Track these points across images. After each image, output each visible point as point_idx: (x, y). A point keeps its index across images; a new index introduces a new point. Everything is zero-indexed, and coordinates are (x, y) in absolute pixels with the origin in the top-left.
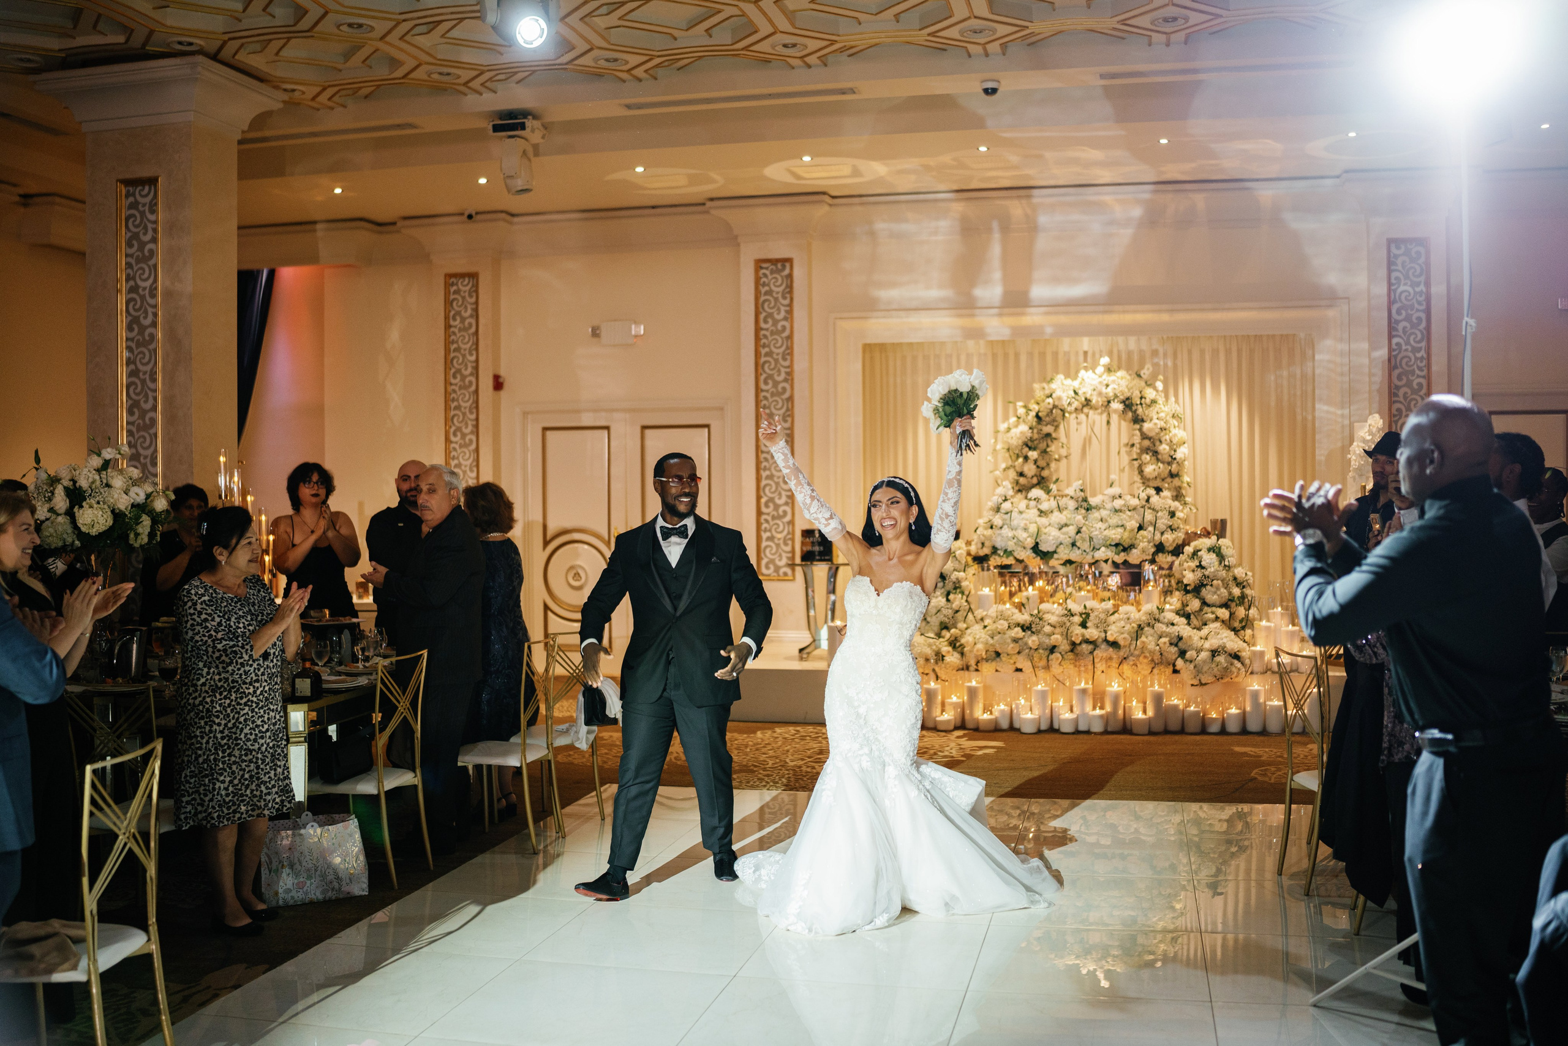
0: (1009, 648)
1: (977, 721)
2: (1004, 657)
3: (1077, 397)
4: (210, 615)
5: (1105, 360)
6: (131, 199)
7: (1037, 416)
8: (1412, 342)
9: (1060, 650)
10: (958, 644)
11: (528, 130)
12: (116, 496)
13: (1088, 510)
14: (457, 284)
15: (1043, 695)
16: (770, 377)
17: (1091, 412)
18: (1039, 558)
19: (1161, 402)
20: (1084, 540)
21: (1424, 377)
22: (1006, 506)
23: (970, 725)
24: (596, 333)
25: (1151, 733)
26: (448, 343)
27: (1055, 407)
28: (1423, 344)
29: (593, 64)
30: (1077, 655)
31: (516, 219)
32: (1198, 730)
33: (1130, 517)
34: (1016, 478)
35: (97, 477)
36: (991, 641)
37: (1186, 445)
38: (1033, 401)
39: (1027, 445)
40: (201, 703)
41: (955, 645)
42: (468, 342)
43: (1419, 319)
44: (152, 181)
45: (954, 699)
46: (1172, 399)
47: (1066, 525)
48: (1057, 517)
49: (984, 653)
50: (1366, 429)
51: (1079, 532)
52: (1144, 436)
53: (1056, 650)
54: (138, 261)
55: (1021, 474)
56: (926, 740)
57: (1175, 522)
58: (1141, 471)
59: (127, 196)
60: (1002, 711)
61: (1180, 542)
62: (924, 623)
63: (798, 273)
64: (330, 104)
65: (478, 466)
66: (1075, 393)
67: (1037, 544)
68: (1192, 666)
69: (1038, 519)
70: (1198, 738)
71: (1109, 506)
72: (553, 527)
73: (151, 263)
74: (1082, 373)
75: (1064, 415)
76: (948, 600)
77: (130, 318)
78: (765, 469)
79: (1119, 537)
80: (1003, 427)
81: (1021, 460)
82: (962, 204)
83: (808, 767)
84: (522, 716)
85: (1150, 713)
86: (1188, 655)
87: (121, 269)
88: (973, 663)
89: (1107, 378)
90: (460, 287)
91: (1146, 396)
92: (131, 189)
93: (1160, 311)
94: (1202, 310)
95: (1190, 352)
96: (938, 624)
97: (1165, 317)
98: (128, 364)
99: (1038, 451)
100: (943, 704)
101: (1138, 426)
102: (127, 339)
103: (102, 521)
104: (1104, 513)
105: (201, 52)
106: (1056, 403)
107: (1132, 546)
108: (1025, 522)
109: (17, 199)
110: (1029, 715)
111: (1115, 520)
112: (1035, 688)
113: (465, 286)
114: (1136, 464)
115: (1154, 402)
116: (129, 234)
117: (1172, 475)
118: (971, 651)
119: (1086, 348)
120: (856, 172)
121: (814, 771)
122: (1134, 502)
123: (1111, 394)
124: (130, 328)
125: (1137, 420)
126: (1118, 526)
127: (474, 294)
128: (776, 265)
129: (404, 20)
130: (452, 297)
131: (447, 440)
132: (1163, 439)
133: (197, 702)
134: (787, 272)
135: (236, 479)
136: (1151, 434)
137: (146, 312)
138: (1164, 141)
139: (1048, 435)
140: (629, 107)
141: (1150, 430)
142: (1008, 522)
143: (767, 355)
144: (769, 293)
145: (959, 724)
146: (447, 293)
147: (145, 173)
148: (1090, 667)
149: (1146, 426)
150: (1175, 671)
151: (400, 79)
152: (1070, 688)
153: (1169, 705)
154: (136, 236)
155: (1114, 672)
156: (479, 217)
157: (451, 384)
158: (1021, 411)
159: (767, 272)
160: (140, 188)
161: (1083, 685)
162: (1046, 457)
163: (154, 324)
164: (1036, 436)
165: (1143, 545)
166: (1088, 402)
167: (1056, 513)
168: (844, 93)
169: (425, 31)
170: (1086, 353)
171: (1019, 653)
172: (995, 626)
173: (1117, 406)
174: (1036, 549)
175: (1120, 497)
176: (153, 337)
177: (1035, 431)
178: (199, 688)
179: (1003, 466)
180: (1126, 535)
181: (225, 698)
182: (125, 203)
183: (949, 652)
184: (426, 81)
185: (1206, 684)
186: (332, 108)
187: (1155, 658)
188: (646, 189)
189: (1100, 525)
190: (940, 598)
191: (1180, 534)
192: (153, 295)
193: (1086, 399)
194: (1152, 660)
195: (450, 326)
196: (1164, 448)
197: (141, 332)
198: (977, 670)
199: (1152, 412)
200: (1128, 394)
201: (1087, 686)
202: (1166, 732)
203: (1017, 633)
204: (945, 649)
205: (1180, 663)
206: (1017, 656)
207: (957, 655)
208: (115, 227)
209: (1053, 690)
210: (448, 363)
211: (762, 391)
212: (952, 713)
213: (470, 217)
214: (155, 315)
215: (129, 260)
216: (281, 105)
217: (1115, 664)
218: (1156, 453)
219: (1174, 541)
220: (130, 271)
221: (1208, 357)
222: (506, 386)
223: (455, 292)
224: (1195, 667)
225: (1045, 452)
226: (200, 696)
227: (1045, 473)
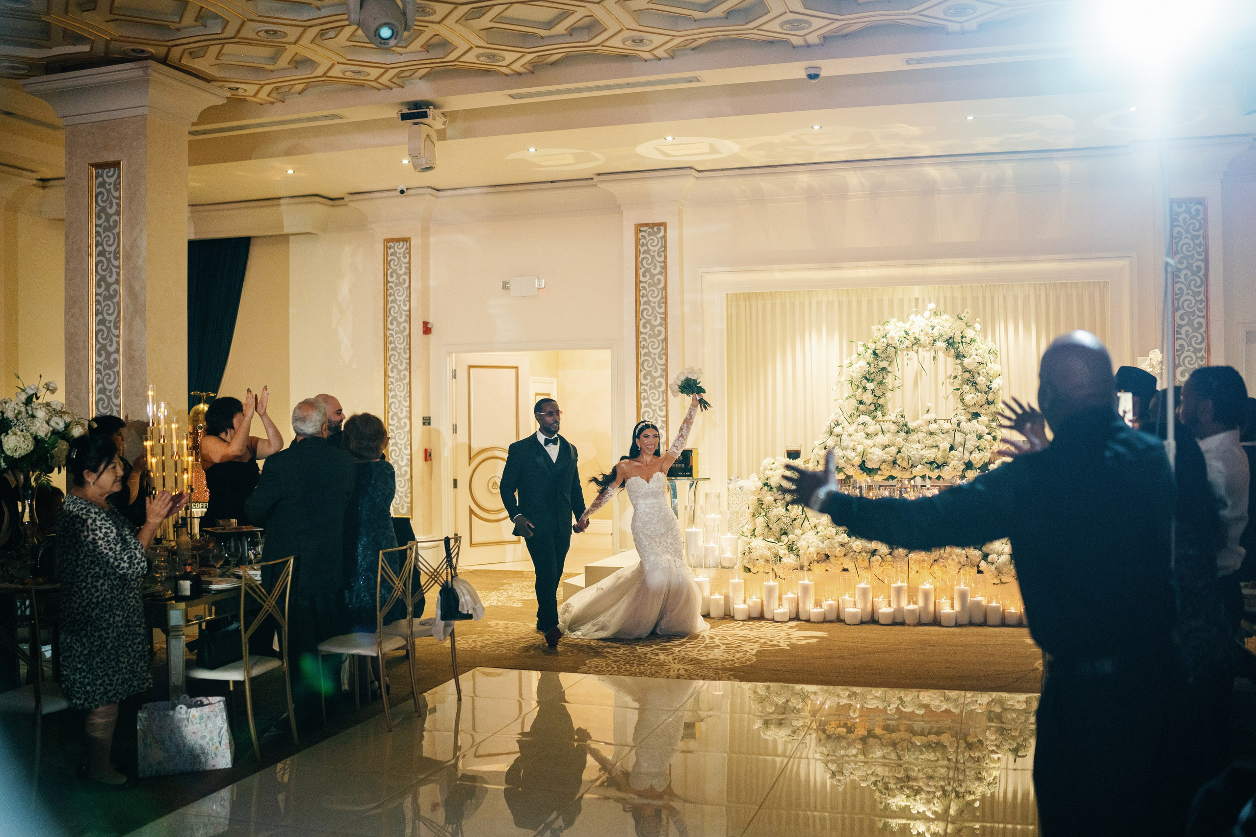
0: (837, 551)
1: (808, 612)
2: (832, 559)
3: (907, 337)
4: (109, 528)
5: (932, 306)
6: (100, 179)
7: (875, 353)
8: (1192, 286)
9: (880, 554)
10: (794, 548)
11: (430, 117)
12: (38, 425)
13: (907, 433)
14: (393, 248)
15: (864, 592)
16: (648, 322)
17: (920, 349)
18: (865, 474)
19: (978, 340)
20: (903, 459)
21: (1203, 317)
22: (838, 430)
23: (803, 616)
24: (505, 286)
25: (957, 625)
26: (386, 296)
27: (888, 345)
28: (1202, 289)
29: (475, 61)
30: (894, 557)
31: (440, 193)
32: (999, 622)
33: (943, 439)
34: (857, 405)
35: (23, 409)
36: (821, 545)
37: (1001, 377)
38: (871, 341)
39: (866, 378)
40: (103, 600)
41: (792, 548)
42: (402, 295)
43: (1199, 267)
44: (116, 165)
45: (790, 595)
46: (990, 338)
47: (889, 446)
48: (881, 439)
49: (815, 556)
50: (1148, 363)
51: (899, 452)
52: (966, 371)
53: (877, 553)
54: (105, 230)
55: (861, 402)
56: (762, 629)
57: (983, 443)
58: (962, 400)
59: (97, 177)
60: (831, 605)
61: (987, 460)
62: (767, 530)
63: (672, 234)
64: (269, 99)
65: (410, 397)
66: (907, 333)
67: (864, 462)
68: (993, 567)
69: (865, 441)
70: (997, 629)
71: (924, 430)
72: (476, 446)
73: (115, 231)
74: (912, 317)
75: (896, 352)
76: (787, 510)
77: (98, 277)
78: (644, 399)
79: (933, 456)
80: (846, 362)
81: (860, 390)
82: (807, 175)
83: (653, 653)
84: (378, 613)
85: (957, 607)
86: (990, 558)
87: (92, 238)
88: (806, 563)
89: (935, 321)
90: (397, 250)
91: (966, 335)
92: (100, 171)
93: (975, 263)
94: (1011, 262)
95: (1005, 297)
96: (778, 529)
97: (980, 269)
98: (97, 315)
99: (875, 383)
100: (780, 599)
101: (959, 361)
102: (97, 294)
103: (23, 446)
104: (921, 435)
105: (152, 57)
106: (890, 342)
107: (945, 464)
108: (853, 443)
109: (35, 182)
110: (853, 608)
111: (930, 441)
112: (859, 586)
113: (400, 249)
114: (959, 393)
115: (972, 340)
116: (98, 208)
117: (989, 403)
118: (805, 554)
119: (917, 296)
120: (713, 149)
121: (657, 658)
122: (947, 426)
123: (937, 334)
124: (99, 285)
125: (959, 356)
126: (932, 447)
127: (407, 256)
128: (652, 228)
129: (310, 26)
130: (390, 258)
131: (386, 375)
132: (980, 372)
133: (100, 600)
134: (662, 234)
135: (162, 410)
136: (970, 368)
137: (111, 272)
138: (970, 118)
139: (884, 369)
140: (512, 96)
141: (969, 364)
142: (839, 443)
143: (645, 303)
144: (647, 252)
145: (794, 616)
146: (386, 255)
147: (111, 158)
148: (906, 568)
149: (966, 361)
150: (980, 572)
151: (320, 77)
152: (889, 586)
153: (974, 601)
154: (103, 210)
155: (925, 573)
156: (410, 192)
157: (389, 329)
158: (861, 349)
159: (646, 235)
160: (107, 170)
161: (899, 584)
162: (882, 387)
163: (117, 282)
164: (873, 370)
165: (953, 463)
166: (917, 341)
167: (880, 435)
168: (690, 82)
169: (333, 36)
170: (917, 299)
171: (845, 555)
172: (825, 532)
173: (941, 344)
174: (863, 467)
175: (935, 422)
176: (116, 292)
177: (872, 365)
178: (99, 588)
179: (846, 395)
180: (940, 454)
181: (121, 593)
182: (96, 182)
183: (785, 554)
184: (342, 78)
185: (1005, 583)
186: (273, 103)
187: (962, 561)
188: (543, 166)
189: (917, 446)
190: (780, 508)
191: (986, 454)
192: (117, 258)
193: (915, 339)
194: (960, 563)
195: (388, 282)
196: (981, 380)
197: (107, 288)
198: (810, 570)
199: (971, 350)
200: (951, 335)
201: (903, 584)
202: (971, 624)
203: (844, 538)
204: (783, 551)
205: (983, 564)
206: (843, 558)
207: (793, 557)
208: (87, 203)
209: (873, 587)
210: (386, 312)
211: (642, 333)
212: (787, 607)
213: (402, 192)
214: (118, 274)
215: (98, 229)
216: (225, 101)
217: (926, 565)
218: (975, 384)
219: (981, 460)
220: (98, 238)
221: (1020, 302)
222: (433, 330)
223: (392, 254)
224: (996, 568)
225: (881, 383)
226: (101, 594)
227: (881, 401)
